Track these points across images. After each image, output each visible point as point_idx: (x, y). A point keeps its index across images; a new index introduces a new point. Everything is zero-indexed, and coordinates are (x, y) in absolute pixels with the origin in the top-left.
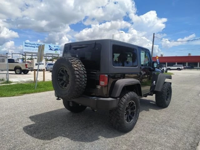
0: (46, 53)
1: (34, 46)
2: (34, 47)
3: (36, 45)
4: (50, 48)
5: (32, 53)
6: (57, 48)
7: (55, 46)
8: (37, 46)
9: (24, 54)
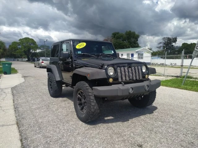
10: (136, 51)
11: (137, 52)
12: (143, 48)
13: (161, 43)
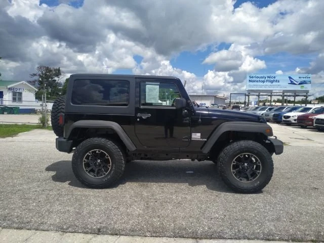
0: (284, 91)
1: (263, 79)
2: (263, 82)
3: (267, 79)
4: (292, 82)
5: (259, 91)
6: (304, 79)
7: (300, 78)
8: (269, 79)
9: (247, 93)
10: (9, 87)
11: (9, 89)
12: (22, 82)
13: (35, 75)
